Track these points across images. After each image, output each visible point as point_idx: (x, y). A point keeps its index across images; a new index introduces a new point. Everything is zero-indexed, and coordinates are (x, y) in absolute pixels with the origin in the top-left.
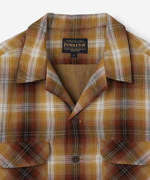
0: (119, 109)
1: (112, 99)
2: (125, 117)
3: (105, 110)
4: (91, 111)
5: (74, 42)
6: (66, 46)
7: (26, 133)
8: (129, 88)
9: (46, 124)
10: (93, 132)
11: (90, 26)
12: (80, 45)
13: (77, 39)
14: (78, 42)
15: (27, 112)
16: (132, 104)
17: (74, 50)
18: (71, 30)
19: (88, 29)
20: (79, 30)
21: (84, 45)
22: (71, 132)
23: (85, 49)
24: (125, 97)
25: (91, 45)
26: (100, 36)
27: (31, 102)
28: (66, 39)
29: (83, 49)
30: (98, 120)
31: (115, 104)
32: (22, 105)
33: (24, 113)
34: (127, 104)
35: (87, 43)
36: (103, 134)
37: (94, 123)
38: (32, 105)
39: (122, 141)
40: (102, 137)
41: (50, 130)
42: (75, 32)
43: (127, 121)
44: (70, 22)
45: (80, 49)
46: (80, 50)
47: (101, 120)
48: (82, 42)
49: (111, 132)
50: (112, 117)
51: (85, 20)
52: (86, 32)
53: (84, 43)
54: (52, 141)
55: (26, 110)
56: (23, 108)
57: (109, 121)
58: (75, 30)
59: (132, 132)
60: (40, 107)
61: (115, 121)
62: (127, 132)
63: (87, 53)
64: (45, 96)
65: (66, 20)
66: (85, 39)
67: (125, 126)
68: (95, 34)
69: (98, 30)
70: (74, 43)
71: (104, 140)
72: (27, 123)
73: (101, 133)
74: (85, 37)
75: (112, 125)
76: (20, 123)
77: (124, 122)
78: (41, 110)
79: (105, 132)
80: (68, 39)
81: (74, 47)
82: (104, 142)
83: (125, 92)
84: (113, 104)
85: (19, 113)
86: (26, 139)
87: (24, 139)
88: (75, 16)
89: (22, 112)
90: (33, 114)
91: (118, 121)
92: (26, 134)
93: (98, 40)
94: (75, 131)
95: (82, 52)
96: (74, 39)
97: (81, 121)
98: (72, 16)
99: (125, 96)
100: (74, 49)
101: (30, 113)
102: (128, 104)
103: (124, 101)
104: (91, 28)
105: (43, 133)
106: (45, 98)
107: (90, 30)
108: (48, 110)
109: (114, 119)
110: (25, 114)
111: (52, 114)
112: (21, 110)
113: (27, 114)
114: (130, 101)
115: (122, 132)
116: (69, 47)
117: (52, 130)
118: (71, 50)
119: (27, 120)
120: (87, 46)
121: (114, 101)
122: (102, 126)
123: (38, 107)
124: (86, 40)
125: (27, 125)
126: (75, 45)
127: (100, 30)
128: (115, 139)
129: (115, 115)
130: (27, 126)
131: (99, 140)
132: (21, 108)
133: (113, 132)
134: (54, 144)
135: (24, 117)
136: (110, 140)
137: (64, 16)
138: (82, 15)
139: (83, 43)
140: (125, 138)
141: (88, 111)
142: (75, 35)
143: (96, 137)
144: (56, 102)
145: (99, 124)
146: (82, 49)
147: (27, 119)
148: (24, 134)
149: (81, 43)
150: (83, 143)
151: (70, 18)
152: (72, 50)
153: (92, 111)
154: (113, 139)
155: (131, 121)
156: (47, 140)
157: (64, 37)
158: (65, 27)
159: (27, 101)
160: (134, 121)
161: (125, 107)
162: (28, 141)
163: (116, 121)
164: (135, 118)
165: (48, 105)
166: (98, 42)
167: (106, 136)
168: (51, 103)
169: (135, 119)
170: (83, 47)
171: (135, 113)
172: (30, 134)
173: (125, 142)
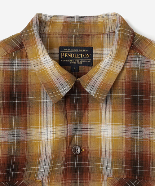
0: (130, 139)
1: (121, 125)
2: (137, 150)
3: (112, 138)
4: (95, 136)
5: (75, 51)
6: (64, 57)
7: (12, 170)
8: (143, 112)
9: (39, 157)
10: (99, 165)
11: (95, 31)
12: (83, 55)
13: (79, 48)
14: (80, 51)
15: (14, 142)
16: (147, 133)
17: (75, 62)
18: (71, 36)
19: (94, 35)
20: (82, 36)
21: (88, 55)
22: (71, 164)
23: (89, 60)
24: (137, 124)
25: (97, 56)
26: (109, 45)
27: (20, 129)
28: (63, 47)
29: (87, 60)
30: (104, 150)
31: (125, 131)
32: (8, 132)
33: (10, 142)
34: (140, 133)
35: (92, 53)
36: (110, 169)
37: (100, 153)
38: (21, 132)
39: (133, 180)
40: (109, 173)
41: (45, 164)
42: (75, 38)
43: (141, 154)
44: (69, 25)
45: (83, 60)
46: (83, 62)
47: (108, 151)
48: (86, 51)
49: (120, 167)
50: (122, 148)
51: (89, 23)
52: (90, 39)
53: (88, 53)
54: (47, 178)
55: (14, 139)
56: (9, 136)
57: (118, 152)
58: (75, 36)
59: (148, 169)
60: (33, 134)
61: (125, 153)
62: (140, 169)
63: (92, 66)
64: (40, 120)
65: (64, 23)
66: (89, 47)
67: (137, 161)
68: (103, 42)
69: (106, 36)
70: (74, 53)
71: (111, 177)
72: (13, 156)
73: (107, 167)
74: (89, 45)
75: (121, 158)
76: (5, 157)
77: (137, 156)
78: (33, 138)
79: (112, 167)
80: (66, 48)
81: (74, 58)
82: (112, 180)
83: (137, 117)
84: (122, 131)
85: (4, 143)
86: (11, 178)
87: (8, 178)
88: (77, 17)
89: (8, 142)
90: (23, 145)
91: (129, 153)
92: (12, 172)
93: (106, 50)
94: (77, 163)
95: (85, 64)
96: (75, 48)
97: (84, 150)
98: (74, 17)
99: (137, 122)
100: (74, 60)
101: (18, 143)
102: (142, 133)
103: (137, 128)
104: (97, 35)
105: (35, 169)
106: (40, 122)
107: (95, 37)
108: (43, 137)
109: (124, 151)
110: (12, 145)
111: (49, 143)
112: (7, 138)
113: (14, 144)
114: (144, 129)
115: (134, 168)
116: (67, 58)
117: (47, 164)
118: (70, 62)
119: (14, 153)
120: (91, 57)
121: (123, 128)
122: (109, 158)
123: (30, 134)
124: (91, 49)
125: (13, 159)
126: (76, 56)
127: (108, 37)
128: (125, 177)
129: (125, 145)
130: (13, 161)
131: (105, 177)
132: (7, 136)
133: (122, 167)
134: (48, 182)
135: (10, 149)
136: (119, 178)
137: (61, 18)
138: (85, 17)
139: (86, 53)
140: (138, 176)
141: (92, 136)
142: (75, 41)
143: (102, 173)
144: (55, 126)
145: (106, 155)
146: (85, 60)
147: (14, 151)
148: (9, 171)
149: (83, 53)
150: (86, 180)
151: (69, 20)
152: (72, 62)
153: (97, 136)
154: (122, 177)
155: (145, 154)
156: (39, 178)
157: (61, 45)
158: (63, 31)
159: (15, 127)
160: (149, 155)
161: (137, 137)
162: (13, 180)
163: (127, 153)
164: (151, 151)
165: (45, 131)
166: (106, 52)
167: (114, 172)
168: (49, 128)
169: (151, 153)
170: (86, 58)
171: (151, 145)
172: (17, 171)
173: (138, 181)
